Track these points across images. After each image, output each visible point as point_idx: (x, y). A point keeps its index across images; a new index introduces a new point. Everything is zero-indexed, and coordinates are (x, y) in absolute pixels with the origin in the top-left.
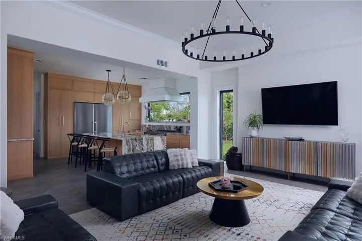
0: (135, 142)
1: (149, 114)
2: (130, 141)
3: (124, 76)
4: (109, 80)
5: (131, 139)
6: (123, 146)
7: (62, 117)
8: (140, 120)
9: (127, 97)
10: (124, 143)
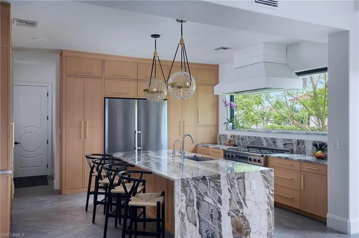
0: (202, 187)
1: (232, 116)
2: (192, 183)
3: (182, 40)
4: (155, 53)
5: (195, 179)
6: (176, 196)
7: (85, 122)
8: (217, 126)
9: (188, 84)
10: (178, 188)
